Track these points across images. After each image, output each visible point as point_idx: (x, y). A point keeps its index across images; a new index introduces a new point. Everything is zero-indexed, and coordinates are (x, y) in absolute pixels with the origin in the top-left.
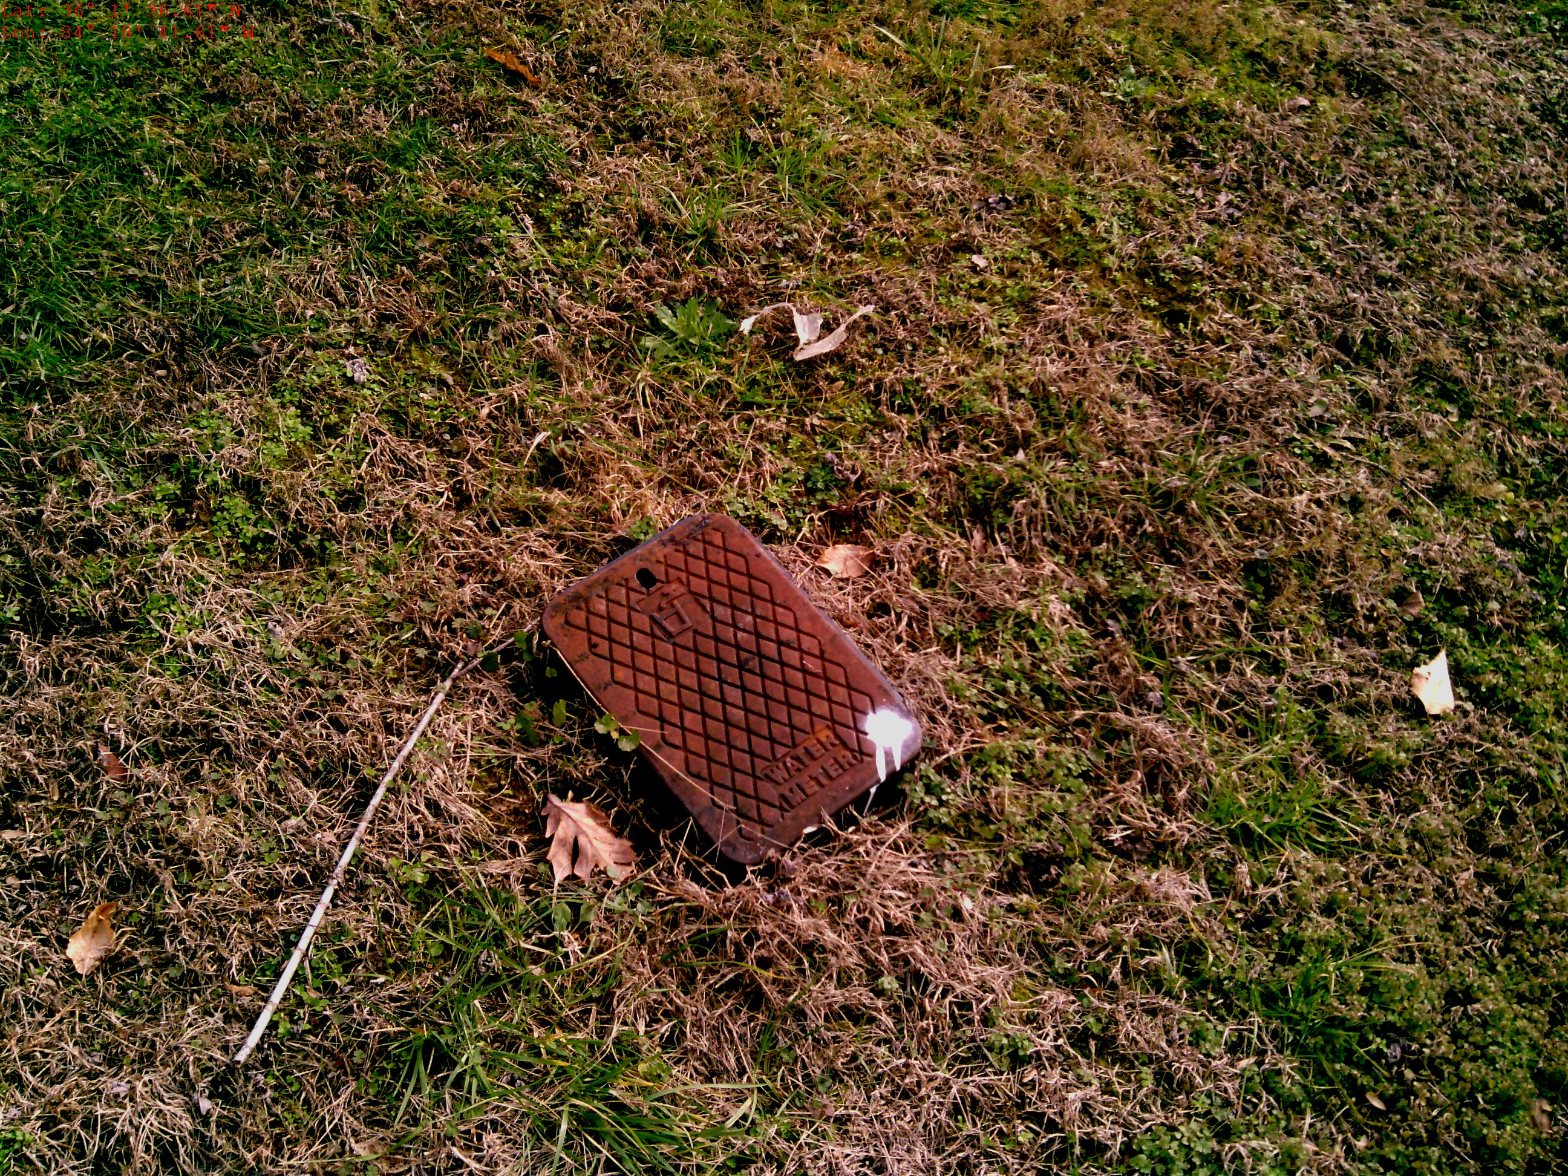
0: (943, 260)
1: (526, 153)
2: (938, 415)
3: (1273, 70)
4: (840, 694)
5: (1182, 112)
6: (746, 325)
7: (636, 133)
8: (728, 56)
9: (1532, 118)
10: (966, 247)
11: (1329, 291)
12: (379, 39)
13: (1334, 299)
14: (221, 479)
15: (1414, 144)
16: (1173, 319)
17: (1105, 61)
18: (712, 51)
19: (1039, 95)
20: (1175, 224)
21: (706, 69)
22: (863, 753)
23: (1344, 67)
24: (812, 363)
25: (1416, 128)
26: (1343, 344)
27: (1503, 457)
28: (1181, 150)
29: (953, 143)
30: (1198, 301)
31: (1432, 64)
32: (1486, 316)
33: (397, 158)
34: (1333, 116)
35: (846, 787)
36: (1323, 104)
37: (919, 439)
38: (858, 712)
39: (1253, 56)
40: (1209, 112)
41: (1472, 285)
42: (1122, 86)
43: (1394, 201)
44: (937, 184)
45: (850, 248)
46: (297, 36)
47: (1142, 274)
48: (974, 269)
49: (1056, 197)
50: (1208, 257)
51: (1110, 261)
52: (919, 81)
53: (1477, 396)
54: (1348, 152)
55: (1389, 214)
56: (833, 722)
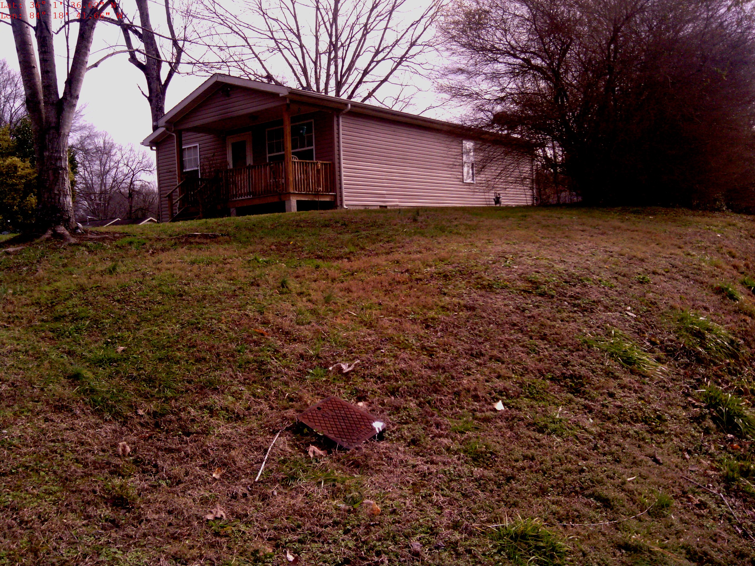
0: (374, 352)
1: (270, 346)
2: (379, 378)
3: (448, 309)
4: (366, 421)
5: (427, 319)
6: (331, 368)
7: (295, 340)
8: (313, 324)
9: (514, 310)
10: (379, 349)
11: (467, 346)
12: (226, 331)
13: (469, 347)
14: (218, 408)
15: (484, 318)
16: (431, 356)
17: (406, 313)
18: (309, 323)
19: (391, 321)
20: (428, 339)
21: (307, 327)
22: (373, 429)
23: (465, 306)
24: (348, 373)
25: (484, 314)
26: (472, 355)
27: (513, 370)
28: (427, 327)
29: (371, 332)
30: (436, 351)
31: (487, 303)
32: (505, 346)
33: (239, 351)
34: (464, 316)
35: (371, 435)
36: (461, 313)
37: (376, 383)
38: (371, 423)
39: (443, 307)
40: (433, 319)
41: (501, 341)
42: (411, 317)
43: (481, 328)
44: (370, 339)
45: (352, 353)
46: (207, 333)
47: (422, 349)
48: (382, 352)
49: (398, 337)
50: (437, 344)
51: (413, 347)
52: (361, 322)
53: (505, 360)
54: (468, 321)
55: (480, 331)
56: (365, 425)
